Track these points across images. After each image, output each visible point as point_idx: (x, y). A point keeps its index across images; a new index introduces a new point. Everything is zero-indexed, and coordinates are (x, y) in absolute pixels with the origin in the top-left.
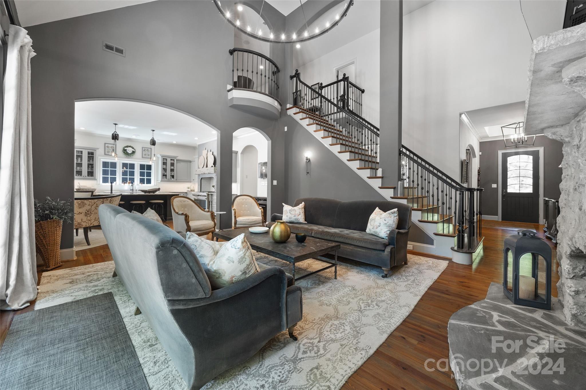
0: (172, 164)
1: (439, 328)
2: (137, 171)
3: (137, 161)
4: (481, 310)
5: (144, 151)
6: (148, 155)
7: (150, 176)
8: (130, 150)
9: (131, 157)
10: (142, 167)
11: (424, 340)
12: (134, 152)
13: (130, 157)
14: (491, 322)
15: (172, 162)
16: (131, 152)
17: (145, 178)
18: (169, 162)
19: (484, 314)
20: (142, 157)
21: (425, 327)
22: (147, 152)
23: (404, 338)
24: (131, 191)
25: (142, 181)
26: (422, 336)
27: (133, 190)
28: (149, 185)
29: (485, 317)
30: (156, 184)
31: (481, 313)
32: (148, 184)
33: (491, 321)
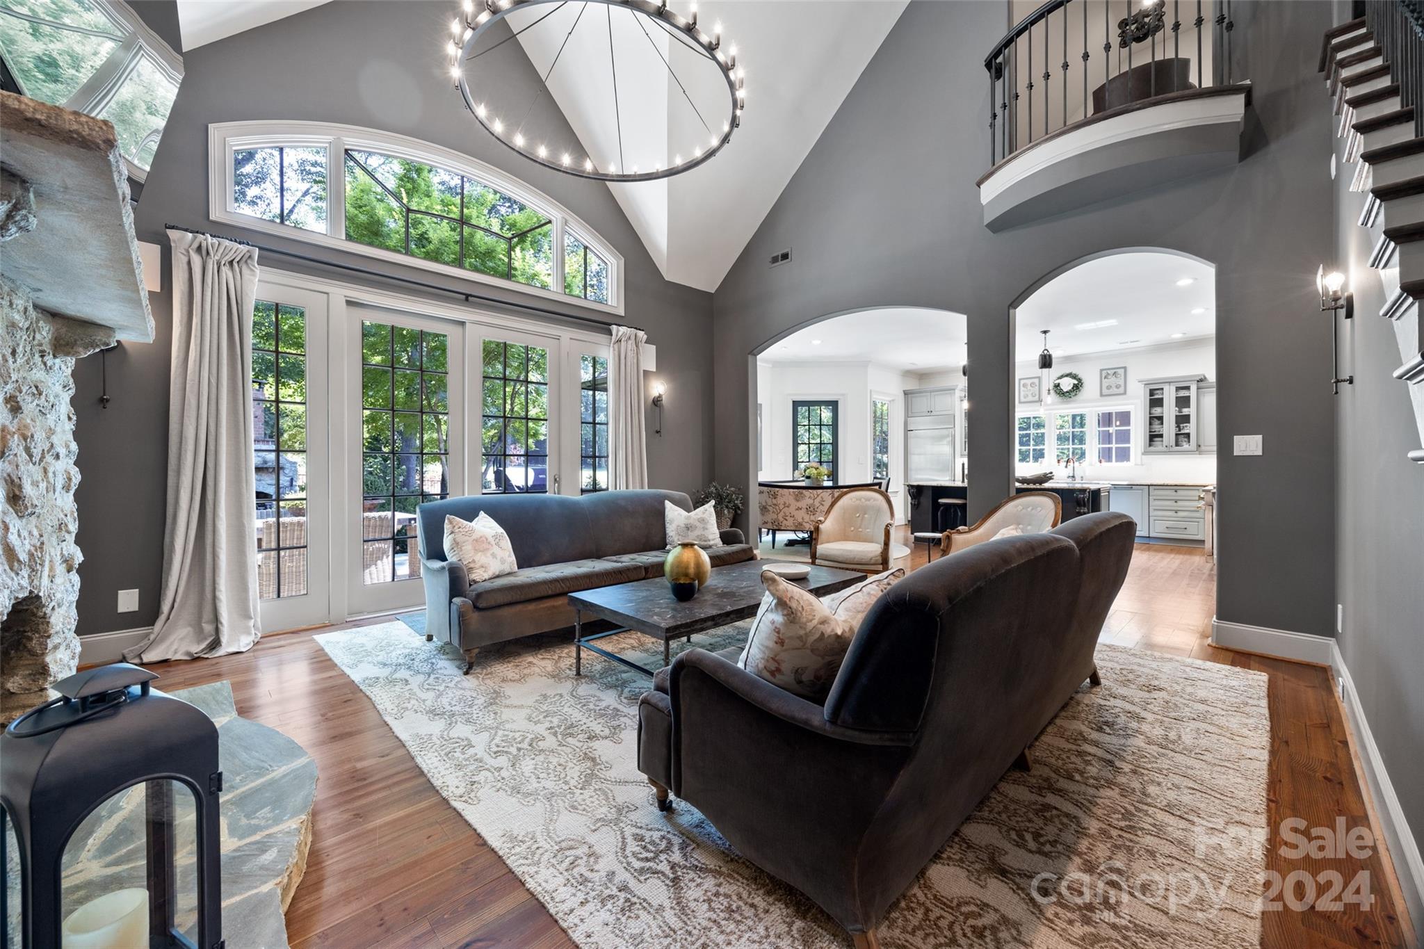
0: (1183, 402)
1: (357, 815)
2: (1092, 430)
3: (1090, 405)
4: (267, 827)
5: (1105, 378)
6: (1118, 387)
7: (1128, 441)
8: (1067, 384)
9: (1073, 398)
10: (1106, 419)
11: (354, 777)
12: (1077, 387)
13: (1069, 399)
14: (230, 813)
15: (1183, 393)
16: (1070, 388)
17: (1114, 446)
18: (1169, 396)
19: (253, 822)
20: (1102, 395)
21: (380, 795)
22: (1113, 379)
23: (383, 757)
24: (1070, 480)
25: (1106, 455)
26: (365, 779)
27: (1073, 477)
28: (1125, 464)
29: (248, 816)
30: (1139, 462)
31: (263, 817)
32: (1122, 461)
33: (231, 816)
